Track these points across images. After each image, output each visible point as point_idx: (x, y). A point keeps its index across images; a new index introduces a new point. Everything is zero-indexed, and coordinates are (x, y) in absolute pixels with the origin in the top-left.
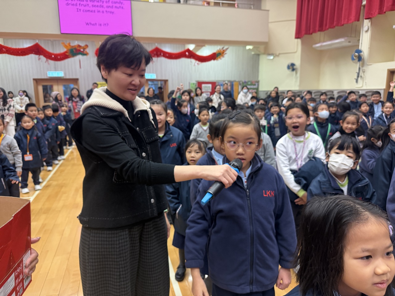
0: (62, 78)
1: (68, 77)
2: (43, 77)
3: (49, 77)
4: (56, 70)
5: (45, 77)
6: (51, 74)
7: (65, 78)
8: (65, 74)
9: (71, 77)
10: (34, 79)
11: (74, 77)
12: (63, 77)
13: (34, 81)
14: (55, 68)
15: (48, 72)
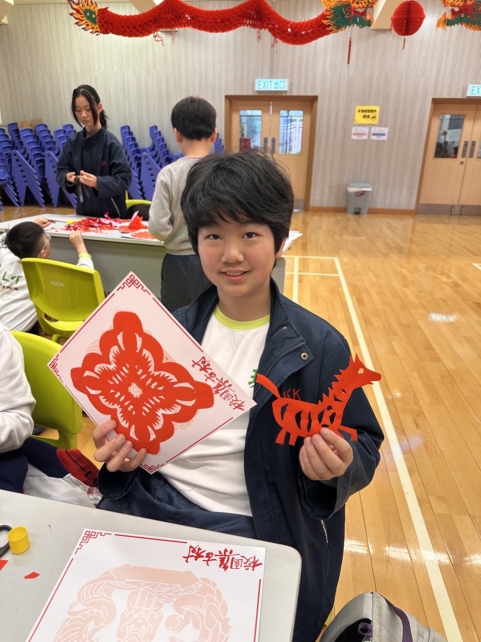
0: (284, 94)
1: (295, 94)
2: (245, 93)
3: (258, 92)
4: (272, 77)
5: (250, 93)
6: (262, 84)
7: (288, 94)
8: (291, 85)
9: (302, 94)
10: (227, 97)
11: (309, 93)
12: (286, 92)
13: (228, 102)
14: (271, 70)
15: (257, 81)
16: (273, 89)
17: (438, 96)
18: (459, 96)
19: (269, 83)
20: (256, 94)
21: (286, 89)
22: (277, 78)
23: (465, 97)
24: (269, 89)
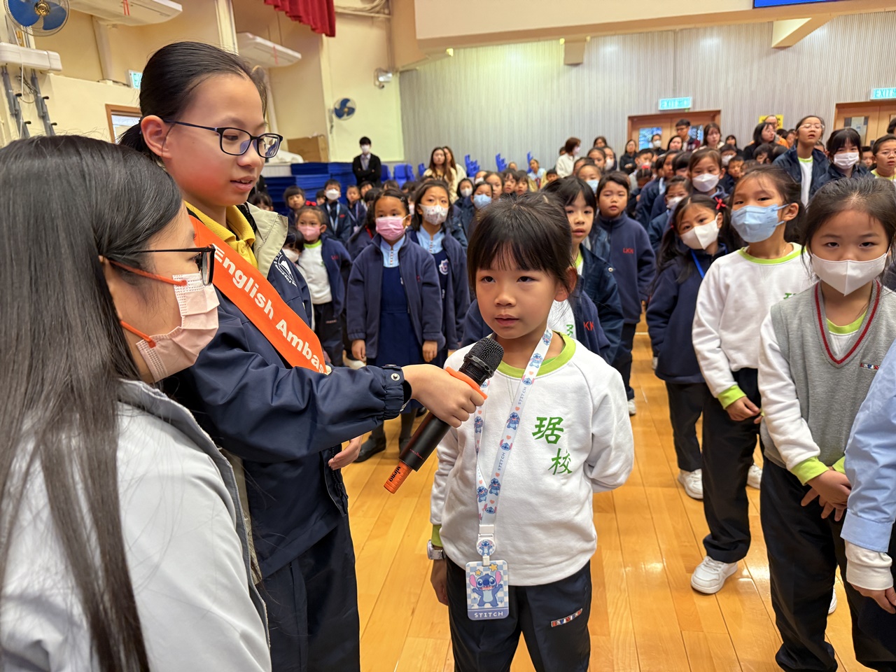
0: (686, 111)
1: (698, 109)
2: (648, 112)
3: (661, 111)
4: (674, 96)
5: (653, 112)
6: (666, 103)
7: (691, 111)
8: (694, 103)
9: (705, 109)
10: (631, 118)
11: (712, 108)
12: (689, 109)
13: (630, 122)
14: (674, 90)
15: (660, 101)
16: (677, 107)
17: (842, 101)
18: (863, 100)
19: (673, 102)
20: (658, 113)
21: (690, 106)
22: (679, 97)
23: (868, 100)
24: (673, 108)
